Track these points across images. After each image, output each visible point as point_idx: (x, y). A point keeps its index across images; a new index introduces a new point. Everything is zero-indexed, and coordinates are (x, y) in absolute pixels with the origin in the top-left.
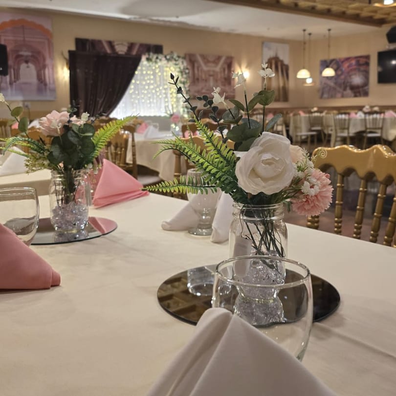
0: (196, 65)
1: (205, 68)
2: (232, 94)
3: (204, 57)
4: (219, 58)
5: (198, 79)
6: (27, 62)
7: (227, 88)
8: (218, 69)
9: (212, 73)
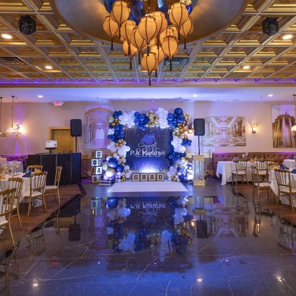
0: (210, 124)
1: (218, 126)
2: (243, 142)
3: (217, 119)
4: (230, 119)
5: (212, 133)
6: (100, 129)
7: (238, 138)
8: (229, 126)
9: (224, 129)
